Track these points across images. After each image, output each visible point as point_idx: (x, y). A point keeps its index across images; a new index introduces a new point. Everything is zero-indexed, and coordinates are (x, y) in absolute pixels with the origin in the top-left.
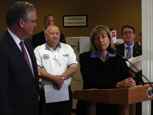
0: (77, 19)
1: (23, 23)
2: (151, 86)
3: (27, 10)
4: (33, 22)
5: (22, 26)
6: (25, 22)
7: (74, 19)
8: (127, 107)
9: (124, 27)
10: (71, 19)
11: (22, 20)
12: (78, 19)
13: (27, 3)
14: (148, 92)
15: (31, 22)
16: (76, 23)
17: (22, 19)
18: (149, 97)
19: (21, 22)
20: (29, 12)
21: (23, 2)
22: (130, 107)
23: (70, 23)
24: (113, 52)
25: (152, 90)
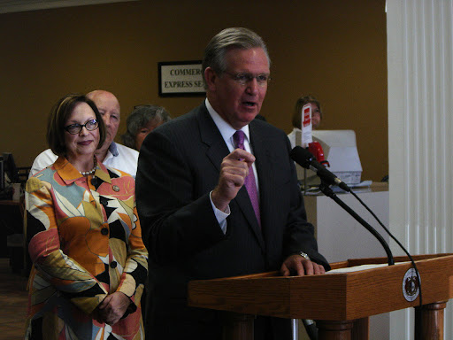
0: (199, 73)
2: (413, 266)
7: (190, 72)
8: (343, 327)
10: (183, 72)
14: (404, 284)
16: (197, 84)
18: (408, 298)
23: (179, 84)
24: (310, 163)
25: (417, 278)
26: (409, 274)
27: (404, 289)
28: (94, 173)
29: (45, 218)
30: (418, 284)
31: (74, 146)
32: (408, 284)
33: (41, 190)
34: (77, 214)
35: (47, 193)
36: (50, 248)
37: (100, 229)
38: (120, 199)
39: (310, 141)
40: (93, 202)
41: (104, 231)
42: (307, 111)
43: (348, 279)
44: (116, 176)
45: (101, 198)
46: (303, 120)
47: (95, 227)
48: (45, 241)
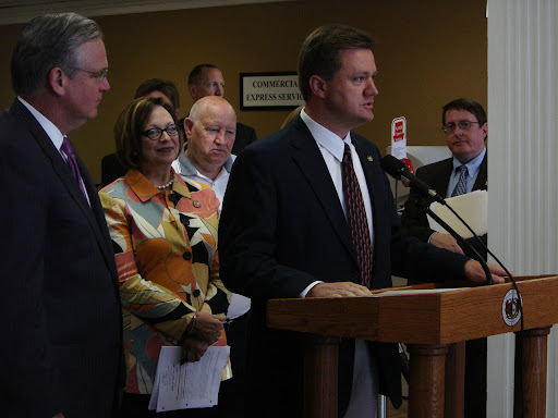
0: (283, 84)
1: (65, 81)
2: (514, 287)
3: (73, 37)
4: (95, 75)
5: (60, 91)
6: (70, 77)
7: (274, 84)
8: (436, 352)
9: (447, 108)
10: (266, 84)
11: (59, 71)
12: (289, 84)
13: (71, 16)
14: (504, 306)
15: (91, 77)
16: (282, 97)
17: (58, 69)
18: (508, 322)
19: (55, 76)
20: (79, 45)
21: (61, 15)
22: (447, 355)
23: (262, 97)
24: (402, 173)
25: (519, 301)
26: (510, 296)
27: (504, 312)
28: (171, 186)
29: (120, 239)
30: (519, 307)
31: (153, 154)
32: (509, 306)
33: (114, 209)
34: (157, 235)
35: (120, 212)
36: (129, 273)
37: (181, 254)
38: (202, 217)
39: (405, 157)
40: (173, 223)
41: (186, 256)
42: (400, 124)
43: (442, 299)
44: (195, 189)
45: (182, 216)
46: (393, 134)
47: (175, 250)
48: (123, 265)
